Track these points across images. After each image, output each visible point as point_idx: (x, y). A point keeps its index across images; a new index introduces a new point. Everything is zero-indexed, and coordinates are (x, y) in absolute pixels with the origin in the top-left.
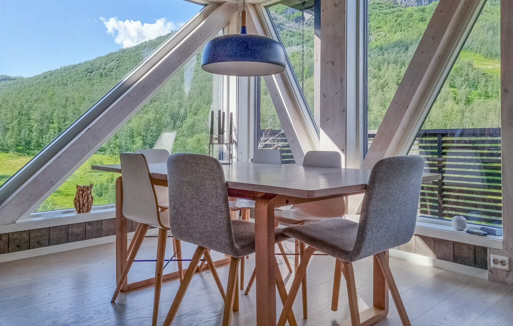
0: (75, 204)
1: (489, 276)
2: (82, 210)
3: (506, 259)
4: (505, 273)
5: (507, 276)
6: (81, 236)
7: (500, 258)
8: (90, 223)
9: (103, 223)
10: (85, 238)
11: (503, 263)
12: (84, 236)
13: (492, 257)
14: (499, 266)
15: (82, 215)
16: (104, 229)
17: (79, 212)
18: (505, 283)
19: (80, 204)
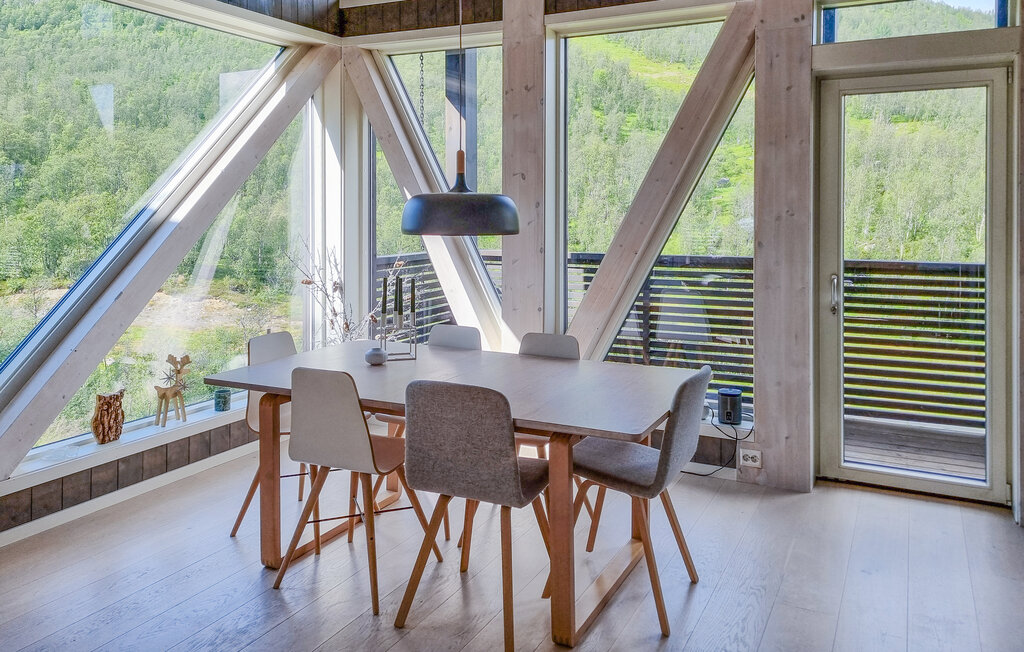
0: (96, 428)
1: (738, 476)
2: (107, 438)
3: (757, 454)
4: (756, 470)
5: (758, 475)
6: (111, 486)
7: (751, 453)
8: (125, 460)
9: (146, 456)
10: (118, 487)
11: (753, 459)
12: (117, 484)
13: (741, 452)
14: (750, 463)
15: (108, 447)
16: (146, 466)
17: (103, 442)
18: (756, 484)
19: (104, 429)
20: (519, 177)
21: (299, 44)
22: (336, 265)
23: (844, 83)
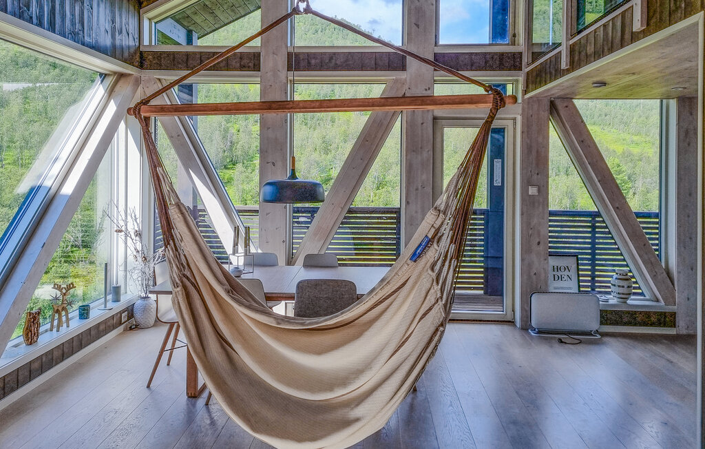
6: (39, 372)
8: (46, 354)
9: (54, 351)
12: (41, 370)
16: (54, 358)
20: (270, 164)
21: (115, 73)
22: (136, 219)
23: (444, 122)
